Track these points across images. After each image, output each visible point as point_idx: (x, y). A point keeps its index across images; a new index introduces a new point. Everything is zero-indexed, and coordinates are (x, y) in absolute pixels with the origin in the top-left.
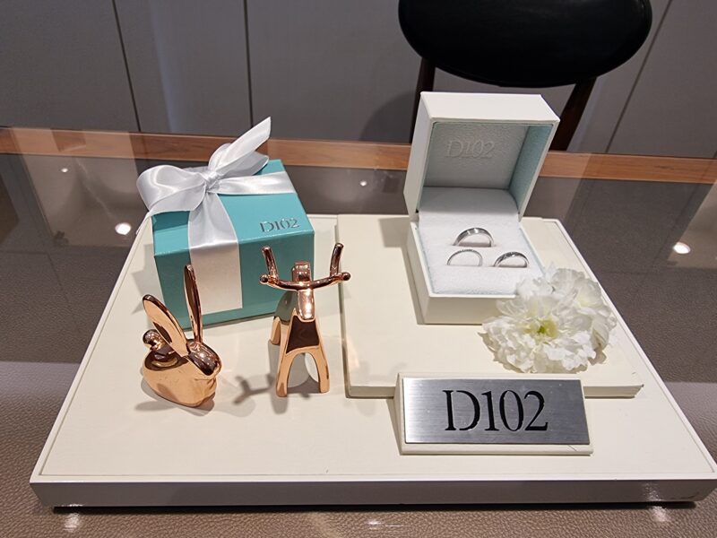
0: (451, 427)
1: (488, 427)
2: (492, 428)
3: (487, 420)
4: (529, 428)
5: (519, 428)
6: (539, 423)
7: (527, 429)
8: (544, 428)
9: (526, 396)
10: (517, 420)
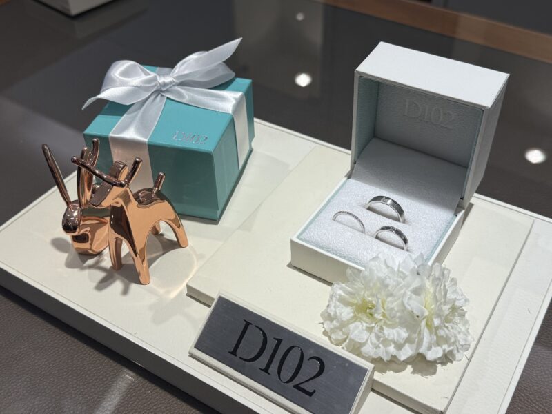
0: (234, 353)
1: (263, 368)
2: (266, 370)
3: (266, 361)
4: (297, 387)
5: (288, 382)
6: (308, 387)
7: (294, 387)
9: (311, 358)
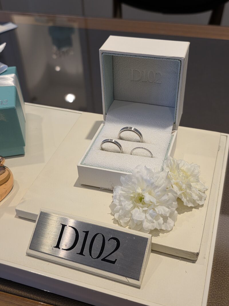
0: (57, 247)
1: (79, 252)
3: (80, 247)
4: (104, 260)
5: (98, 258)
6: (111, 258)
7: (102, 260)
8: (113, 262)
9: (110, 239)
10: (98, 253)
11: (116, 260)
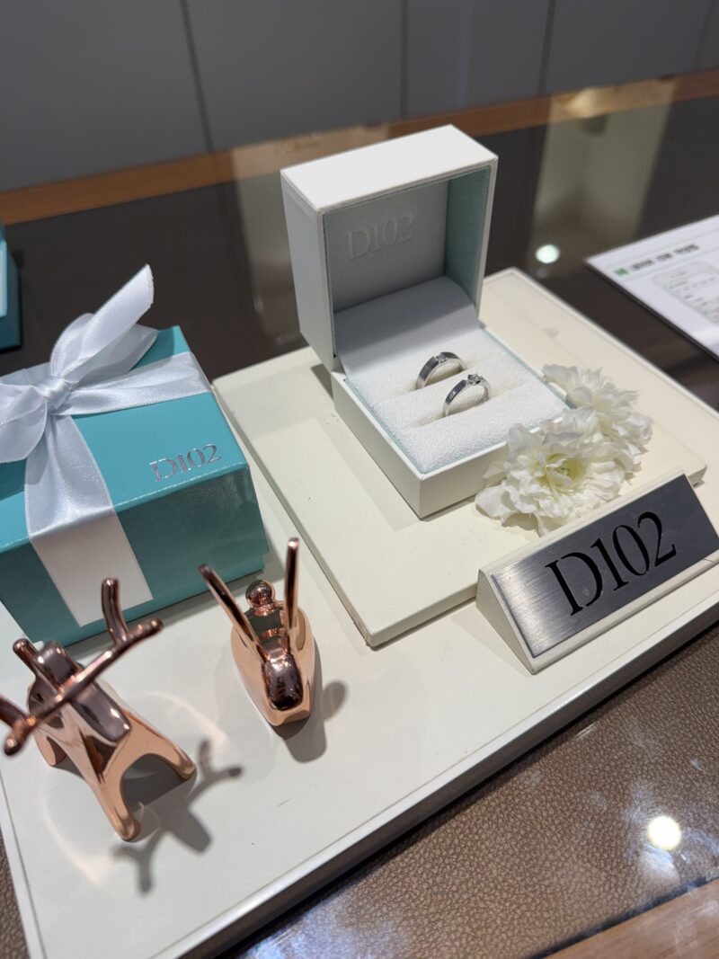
0: (576, 608)
1: (616, 585)
2: (621, 583)
3: (611, 576)
4: (659, 562)
5: (648, 567)
6: (665, 550)
7: (657, 564)
8: (673, 553)
9: (639, 524)
10: (642, 559)
11: (673, 546)
